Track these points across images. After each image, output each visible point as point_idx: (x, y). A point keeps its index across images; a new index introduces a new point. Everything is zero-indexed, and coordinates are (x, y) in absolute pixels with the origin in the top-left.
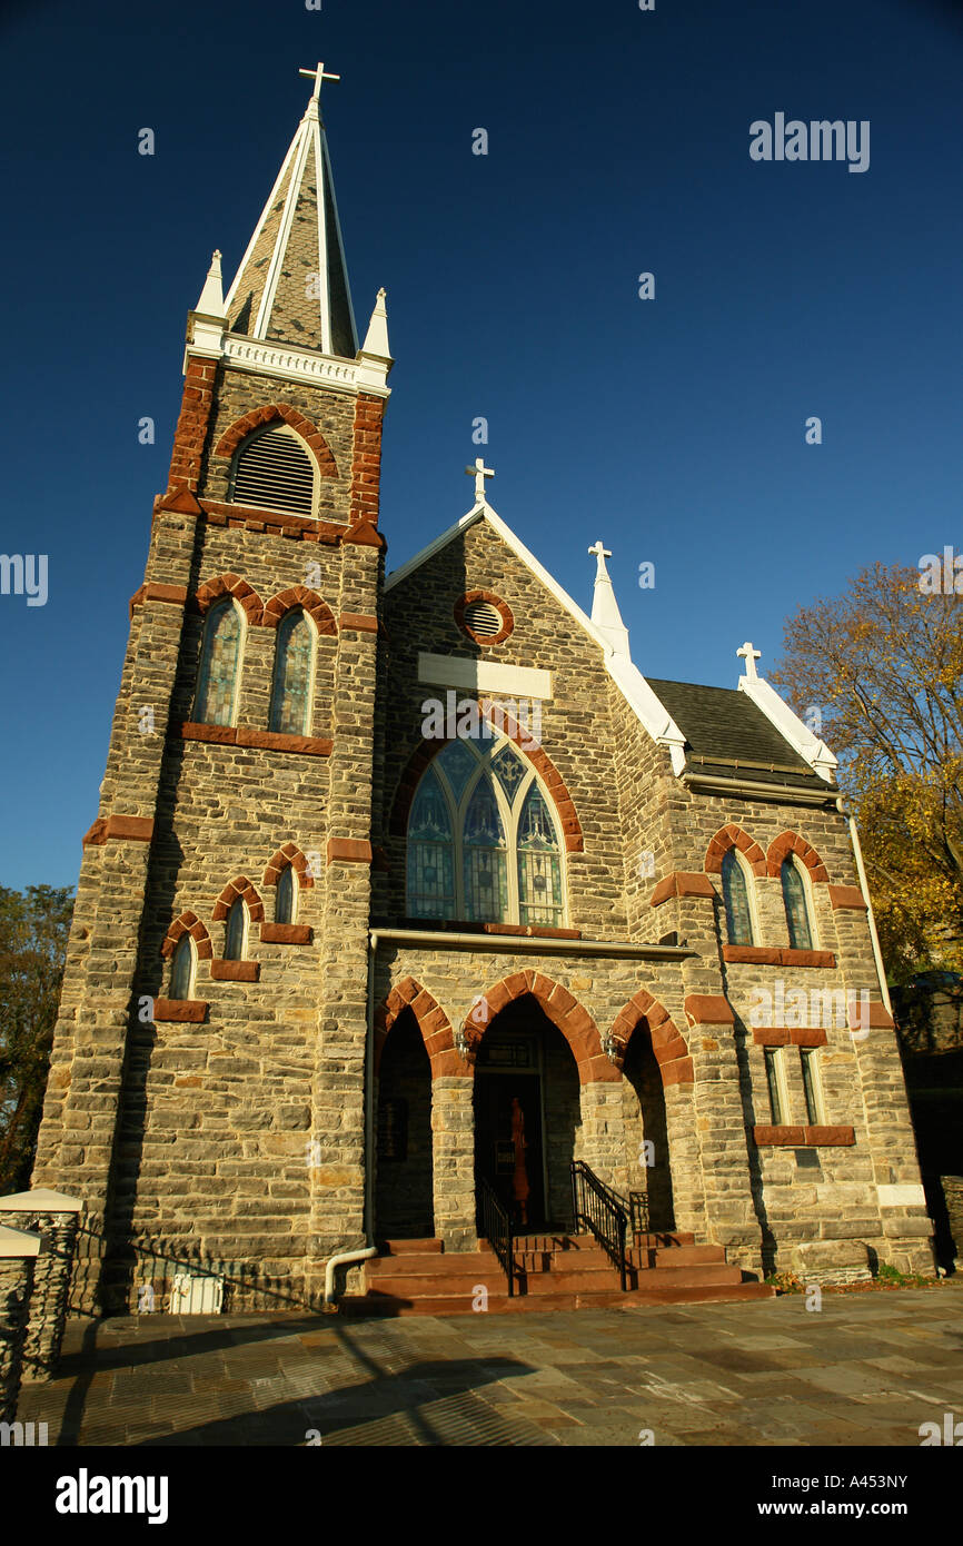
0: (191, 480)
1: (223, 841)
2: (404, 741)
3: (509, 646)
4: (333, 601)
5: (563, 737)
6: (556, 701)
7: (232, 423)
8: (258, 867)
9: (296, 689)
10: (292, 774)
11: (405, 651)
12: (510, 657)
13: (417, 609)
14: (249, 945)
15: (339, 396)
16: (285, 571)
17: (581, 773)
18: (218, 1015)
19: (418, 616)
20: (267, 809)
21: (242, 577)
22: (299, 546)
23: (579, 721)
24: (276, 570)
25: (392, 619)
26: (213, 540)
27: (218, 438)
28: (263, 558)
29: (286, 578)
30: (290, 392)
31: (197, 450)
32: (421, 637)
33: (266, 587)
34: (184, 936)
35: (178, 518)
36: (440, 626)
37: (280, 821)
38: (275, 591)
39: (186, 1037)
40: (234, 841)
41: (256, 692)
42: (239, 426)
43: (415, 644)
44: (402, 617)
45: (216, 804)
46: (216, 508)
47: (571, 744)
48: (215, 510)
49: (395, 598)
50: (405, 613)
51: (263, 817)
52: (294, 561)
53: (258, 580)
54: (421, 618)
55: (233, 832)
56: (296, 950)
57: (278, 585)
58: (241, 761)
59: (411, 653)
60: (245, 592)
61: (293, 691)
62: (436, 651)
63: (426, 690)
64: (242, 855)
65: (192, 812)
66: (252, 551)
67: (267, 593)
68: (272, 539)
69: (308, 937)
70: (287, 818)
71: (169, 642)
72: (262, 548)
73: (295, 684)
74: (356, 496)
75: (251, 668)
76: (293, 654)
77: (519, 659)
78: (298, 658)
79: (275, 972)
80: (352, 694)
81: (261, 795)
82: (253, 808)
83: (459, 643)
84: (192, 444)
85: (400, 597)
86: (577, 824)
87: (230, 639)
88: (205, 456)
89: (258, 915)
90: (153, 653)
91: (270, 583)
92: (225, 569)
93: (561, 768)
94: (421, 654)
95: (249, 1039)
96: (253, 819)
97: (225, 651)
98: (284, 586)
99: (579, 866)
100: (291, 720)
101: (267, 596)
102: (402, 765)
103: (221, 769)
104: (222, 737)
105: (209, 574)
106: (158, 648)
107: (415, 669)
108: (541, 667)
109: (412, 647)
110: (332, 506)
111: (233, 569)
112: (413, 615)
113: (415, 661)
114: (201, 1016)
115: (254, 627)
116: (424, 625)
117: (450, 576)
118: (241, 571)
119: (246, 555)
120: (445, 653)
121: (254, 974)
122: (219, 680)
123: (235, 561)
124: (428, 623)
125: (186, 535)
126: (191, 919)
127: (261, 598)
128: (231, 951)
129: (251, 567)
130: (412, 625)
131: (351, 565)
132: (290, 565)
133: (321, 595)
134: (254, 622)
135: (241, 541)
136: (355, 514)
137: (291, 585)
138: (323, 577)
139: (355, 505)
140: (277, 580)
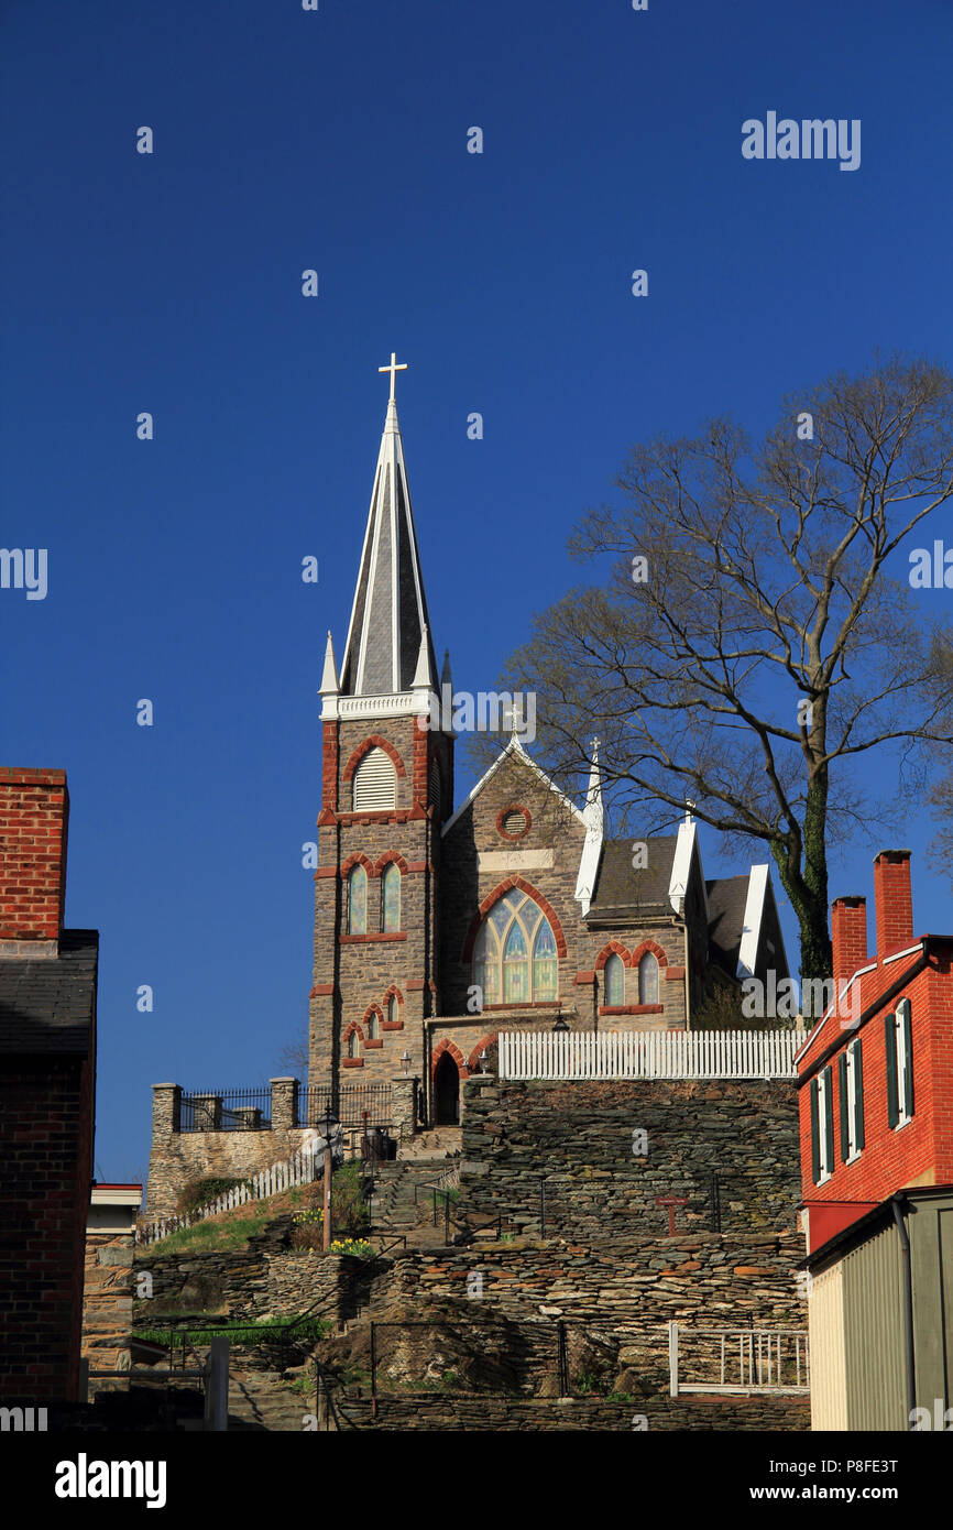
0: (332, 802)
1: (364, 988)
3: (529, 838)
4: (406, 856)
5: (558, 890)
6: (556, 867)
7: (350, 756)
8: (380, 998)
10: (392, 952)
12: (530, 845)
13: (475, 826)
14: (378, 1034)
15: (404, 719)
16: (383, 844)
17: (568, 911)
18: (368, 1062)
19: (476, 830)
20: (382, 970)
21: (362, 853)
22: (387, 827)
23: (569, 878)
24: (378, 845)
26: (347, 835)
27: (343, 769)
28: (371, 839)
29: (382, 848)
30: (377, 726)
31: (333, 783)
32: (479, 843)
33: (374, 855)
34: (352, 1033)
35: (327, 829)
36: (489, 834)
37: (388, 975)
38: (378, 856)
39: (356, 1073)
40: (369, 987)
41: (372, 914)
42: (352, 759)
43: (477, 849)
45: (360, 972)
46: (345, 817)
47: (563, 894)
48: (345, 818)
49: (462, 822)
51: (380, 975)
52: (386, 837)
53: (370, 852)
54: (479, 831)
55: (369, 984)
56: (397, 1032)
57: (380, 852)
58: (369, 949)
59: (474, 855)
60: (364, 860)
61: (393, 907)
62: (489, 850)
63: (483, 876)
64: (373, 994)
65: (349, 977)
66: (367, 836)
67: (375, 858)
68: (374, 826)
69: (401, 1026)
70: (391, 973)
71: (330, 899)
72: (370, 834)
73: (393, 904)
74: (415, 787)
75: (371, 901)
76: (391, 887)
77: (534, 845)
78: (394, 889)
79: (389, 1042)
80: (413, 908)
81: (379, 964)
82: (377, 970)
83: (500, 843)
84: (330, 780)
85: (465, 820)
86: (563, 941)
87: (362, 886)
88: (337, 785)
89: (381, 1019)
91: (375, 852)
92: (353, 850)
93: (556, 909)
94: (480, 854)
95: (380, 1071)
96: (376, 976)
97: (360, 894)
98: (382, 852)
99: (563, 966)
100: (392, 923)
101: (374, 860)
102: (469, 924)
103: (361, 955)
104: (359, 940)
105: (346, 855)
106: (325, 904)
107: (476, 864)
108: (548, 848)
109: (475, 851)
110: (404, 796)
111: (358, 849)
112: (473, 831)
113: (476, 859)
114: (360, 1064)
115: (371, 879)
116: (480, 836)
117: (493, 799)
118: (362, 849)
119: (363, 839)
120: (491, 850)
121: (380, 1045)
122: (358, 910)
123: (358, 844)
124: (482, 833)
125: (333, 837)
126: (354, 1024)
127: (372, 862)
128: (371, 1036)
129: (366, 845)
130: (472, 837)
131: (412, 834)
132: (384, 840)
133: (400, 853)
134: (370, 876)
135: (359, 832)
136: (415, 800)
137: (386, 851)
138: (401, 842)
139: (415, 794)
140: (379, 850)
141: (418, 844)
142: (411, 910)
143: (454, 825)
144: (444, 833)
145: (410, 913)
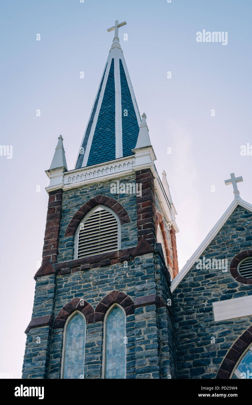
0: (52, 256)
2: (212, 364)
4: (132, 294)
7: (72, 217)
9: (118, 353)
11: (204, 305)
13: (207, 277)
15: (126, 178)
16: (104, 286)
19: (209, 281)
21: (82, 298)
22: (110, 269)
24: (99, 287)
25: (193, 288)
26: (65, 283)
27: (65, 228)
28: (91, 283)
29: (105, 290)
30: (101, 188)
31: (54, 239)
32: (213, 293)
33: (94, 299)
35: (45, 278)
36: (224, 282)
38: (99, 300)
41: (92, 363)
42: (75, 218)
43: (209, 299)
44: (199, 285)
46: (64, 266)
48: (64, 267)
49: (192, 275)
50: (200, 282)
52: (109, 278)
53: (90, 296)
54: (211, 281)
57: (101, 295)
59: (207, 305)
60: (84, 306)
61: (116, 355)
62: (223, 298)
63: (220, 326)
66: (86, 281)
67: (95, 302)
68: (96, 270)
71: (41, 350)
72: (91, 278)
73: (118, 351)
74: (139, 228)
75: (89, 349)
76: (115, 333)
78: (118, 333)
80: (143, 346)
83: (237, 289)
84: (51, 236)
85: (195, 273)
87: (80, 335)
88: (58, 241)
90: (33, 358)
91: (96, 296)
92: (72, 297)
94: (214, 304)
97: (77, 344)
98: (104, 295)
100: (117, 373)
101: (94, 304)
106: (35, 355)
107: (212, 315)
109: (208, 302)
110: (127, 239)
111: (76, 296)
112: (205, 282)
113: (210, 309)
115: (90, 324)
116: (213, 285)
117: (223, 250)
118: (81, 295)
119: (83, 284)
120: (230, 298)
122: (75, 362)
123: (77, 290)
124: (216, 283)
125: (50, 286)
127: (92, 306)
129: (86, 290)
130: (205, 288)
131: (138, 269)
132: (107, 281)
133: (125, 293)
134: (89, 321)
135: (79, 278)
136: (139, 239)
137: (108, 293)
138: (125, 281)
139: (139, 234)
140: (101, 292)
141: (144, 278)
142: (141, 349)
143: (184, 280)
144: (173, 288)
145: (138, 353)
